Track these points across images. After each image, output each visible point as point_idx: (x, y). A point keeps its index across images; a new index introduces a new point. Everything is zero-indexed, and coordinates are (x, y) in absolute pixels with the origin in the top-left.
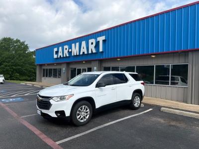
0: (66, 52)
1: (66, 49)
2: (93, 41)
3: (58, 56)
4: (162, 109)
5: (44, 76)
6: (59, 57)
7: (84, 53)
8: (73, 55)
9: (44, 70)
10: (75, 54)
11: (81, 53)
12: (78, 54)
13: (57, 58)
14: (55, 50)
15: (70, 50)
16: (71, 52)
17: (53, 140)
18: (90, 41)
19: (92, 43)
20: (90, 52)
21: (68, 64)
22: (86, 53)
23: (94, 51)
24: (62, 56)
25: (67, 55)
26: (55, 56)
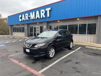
0: (27, 17)
1: (27, 16)
2: (43, 10)
3: (22, 20)
4: (86, 47)
5: (14, 32)
7: (38, 18)
8: (31, 19)
9: (14, 28)
10: (33, 19)
11: (36, 18)
12: (34, 18)
14: (20, 16)
15: (29, 16)
16: (30, 17)
17: (36, 70)
18: (42, 11)
19: (43, 12)
20: (42, 17)
21: (28, 24)
22: (39, 18)
23: (44, 17)
24: (24, 20)
25: (28, 19)
26: (20, 20)
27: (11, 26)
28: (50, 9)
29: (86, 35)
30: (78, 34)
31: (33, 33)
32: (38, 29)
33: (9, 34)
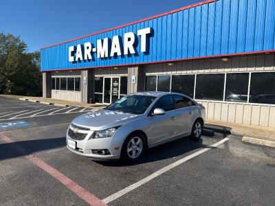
1: (88, 48)
2: (131, 35)
3: (75, 59)
4: (244, 138)
5: (54, 88)
6: (77, 60)
7: (116, 54)
9: (54, 79)
10: (102, 56)
11: (112, 55)
12: (107, 56)
13: (74, 62)
15: (94, 50)
16: (96, 52)
17: (96, 196)
18: (126, 36)
19: (129, 39)
20: (126, 52)
22: (119, 54)
23: (132, 51)
25: (90, 58)
26: (71, 59)
27: (49, 73)
28: (148, 31)
29: (248, 103)
30: (224, 101)
31: (103, 94)
32: (115, 84)
33: (41, 95)
